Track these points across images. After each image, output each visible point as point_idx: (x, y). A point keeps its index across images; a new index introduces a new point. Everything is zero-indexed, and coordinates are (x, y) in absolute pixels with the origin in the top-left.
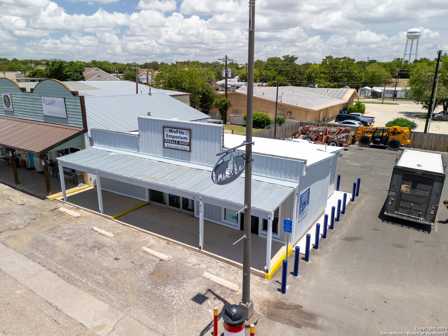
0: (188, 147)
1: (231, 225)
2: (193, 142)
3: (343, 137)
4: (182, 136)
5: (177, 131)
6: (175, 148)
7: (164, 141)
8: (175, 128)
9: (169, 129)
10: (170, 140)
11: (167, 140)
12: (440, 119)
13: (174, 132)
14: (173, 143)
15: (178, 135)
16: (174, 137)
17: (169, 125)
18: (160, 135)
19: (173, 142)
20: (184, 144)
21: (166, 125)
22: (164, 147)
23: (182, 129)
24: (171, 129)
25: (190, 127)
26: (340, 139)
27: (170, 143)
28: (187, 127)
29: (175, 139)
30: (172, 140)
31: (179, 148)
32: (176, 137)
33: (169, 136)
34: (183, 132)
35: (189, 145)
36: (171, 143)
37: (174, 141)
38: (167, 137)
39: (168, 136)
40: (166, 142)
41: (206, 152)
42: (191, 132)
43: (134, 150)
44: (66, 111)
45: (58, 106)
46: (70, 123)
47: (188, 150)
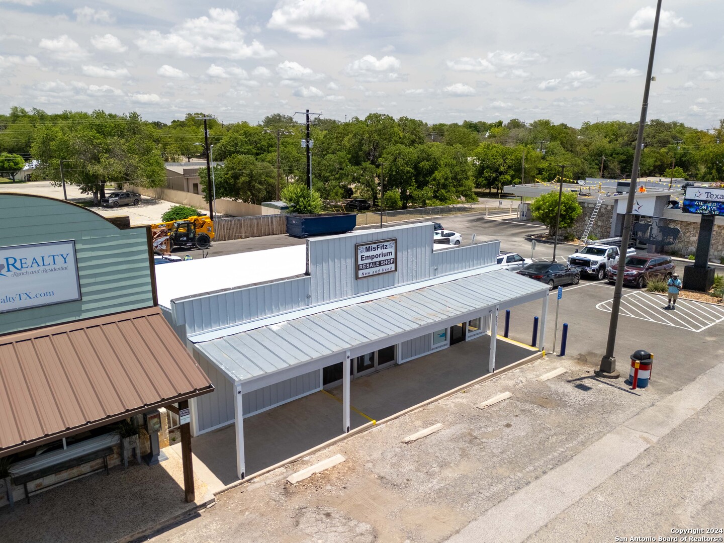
0: (393, 266)
1: (441, 347)
2: (399, 255)
4: (385, 251)
5: (377, 246)
6: (375, 273)
7: (357, 268)
8: (375, 243)
9: (364, 247)
10: (366, 264)
11: (363, 265)
13: (373, 249)
14: (371, 267)
15: (379, 251)
16: (372, 257)
17: (365, 240)
18: (349, 261)
19: (371, 265)
20: (387, 262)
21: (359, 241)
22: (357, 277)
23: (384, 242)
24: (368, 246)
25: (396, 236)
27: (367, 268)
28: (390, 236)
29: (375, 260)
30: (370, 263)
31: (381, 272)
32: (377, 256)
33: (366, 257)
34: (387, 246)
35: (395, 261)
36: (369, 268)
37: (373, 263)
38: (362, 260)
39: (365, 259)
40: (361, 269)
41: (414, 264)
42: (396, 243)
43: (299, 306)
44: (79, 278)
45: (33, 273)
46: (90, 308)
47: (393, 269)
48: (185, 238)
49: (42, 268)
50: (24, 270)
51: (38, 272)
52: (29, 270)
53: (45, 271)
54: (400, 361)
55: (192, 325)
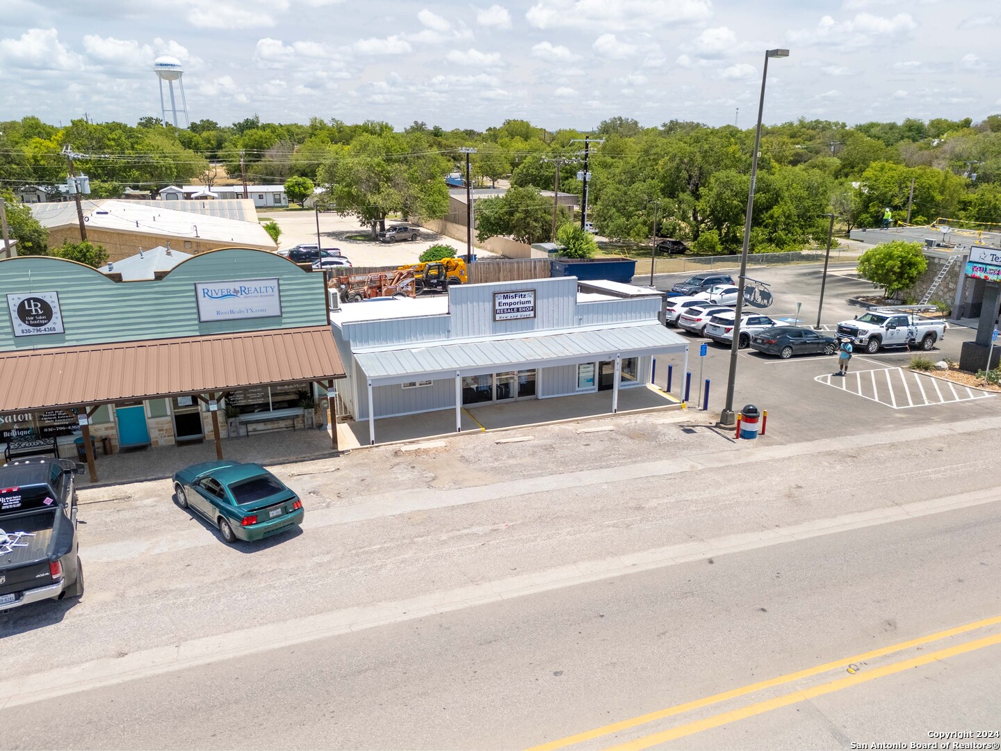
0: (532, 312)
1: (587, 390)
2: (539, 303)
3: (407, 285)
4: (523, 300)
5: (515, 295)
6: (513, 318)
7: (495, 312)
8: (513, 292)
9: (502, 295)
10: (504, 309)
11: (500, 309)
12: (393, 240)
13: (511, 297)
14: (509, 312)
15: (517, 299)
16: (510, 304)
17: (503, 290)
18: (486, 306)
19: (509, 310)
20: (526, 309)
21: (497, 290)
22: (495, 320)
23: (523, 292)
24: (505, 295)
25: (535, 287)
26: (402, 288)
27: (504, 313)
28: (530, 287)
29: (512, 307)
30: (507, 309)
31: (519, 317)
32: (515, 303)
33: (504, 303)
34: (525, 295)
35: (534, 309)
36: (507, 313)
38: (500, 306)
39: (502, 305)
40: (499, 313)
41: (556, 313)
42: (535, 293)
43: (440, 338)
44: (280, 302)
45: (255, 297)
46: (288, 322)
47: (532, 315)
48: (435, 281)
49: (259, 294)
50: (250, 295)
51: (256, 296)
52: (253, 295)
53: (261, 296)
54: (540, 397)
55: (354, 341)
